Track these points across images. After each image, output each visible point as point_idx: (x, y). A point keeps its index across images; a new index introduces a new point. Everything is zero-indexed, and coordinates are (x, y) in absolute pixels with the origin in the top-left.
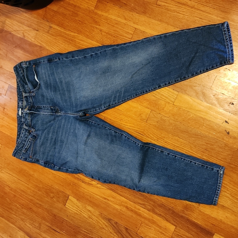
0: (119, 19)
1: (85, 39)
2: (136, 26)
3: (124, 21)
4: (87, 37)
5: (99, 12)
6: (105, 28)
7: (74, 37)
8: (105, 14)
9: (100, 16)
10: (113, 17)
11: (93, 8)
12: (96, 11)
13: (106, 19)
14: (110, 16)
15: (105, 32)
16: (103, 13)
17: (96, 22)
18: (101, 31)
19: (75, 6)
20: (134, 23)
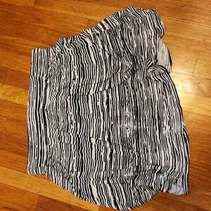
0: (67, 12)
1: (27, 41)
2: (89, 17)
3: (73, 13)
4: (30, 38)
5: (41, 8)
6: (50, 26)
7: (13, 41)
8: (48, 9)
9: (42, 12)
10: (60, 11)
11: (33, 4)
12: (36, 7)
13: (51, 14)
14: (54, 10)
15: (52, 30)
16: (45, 8)
17: (39, 20)
18: (46, 29)
19: (9, 5)
20: (86, 14)
